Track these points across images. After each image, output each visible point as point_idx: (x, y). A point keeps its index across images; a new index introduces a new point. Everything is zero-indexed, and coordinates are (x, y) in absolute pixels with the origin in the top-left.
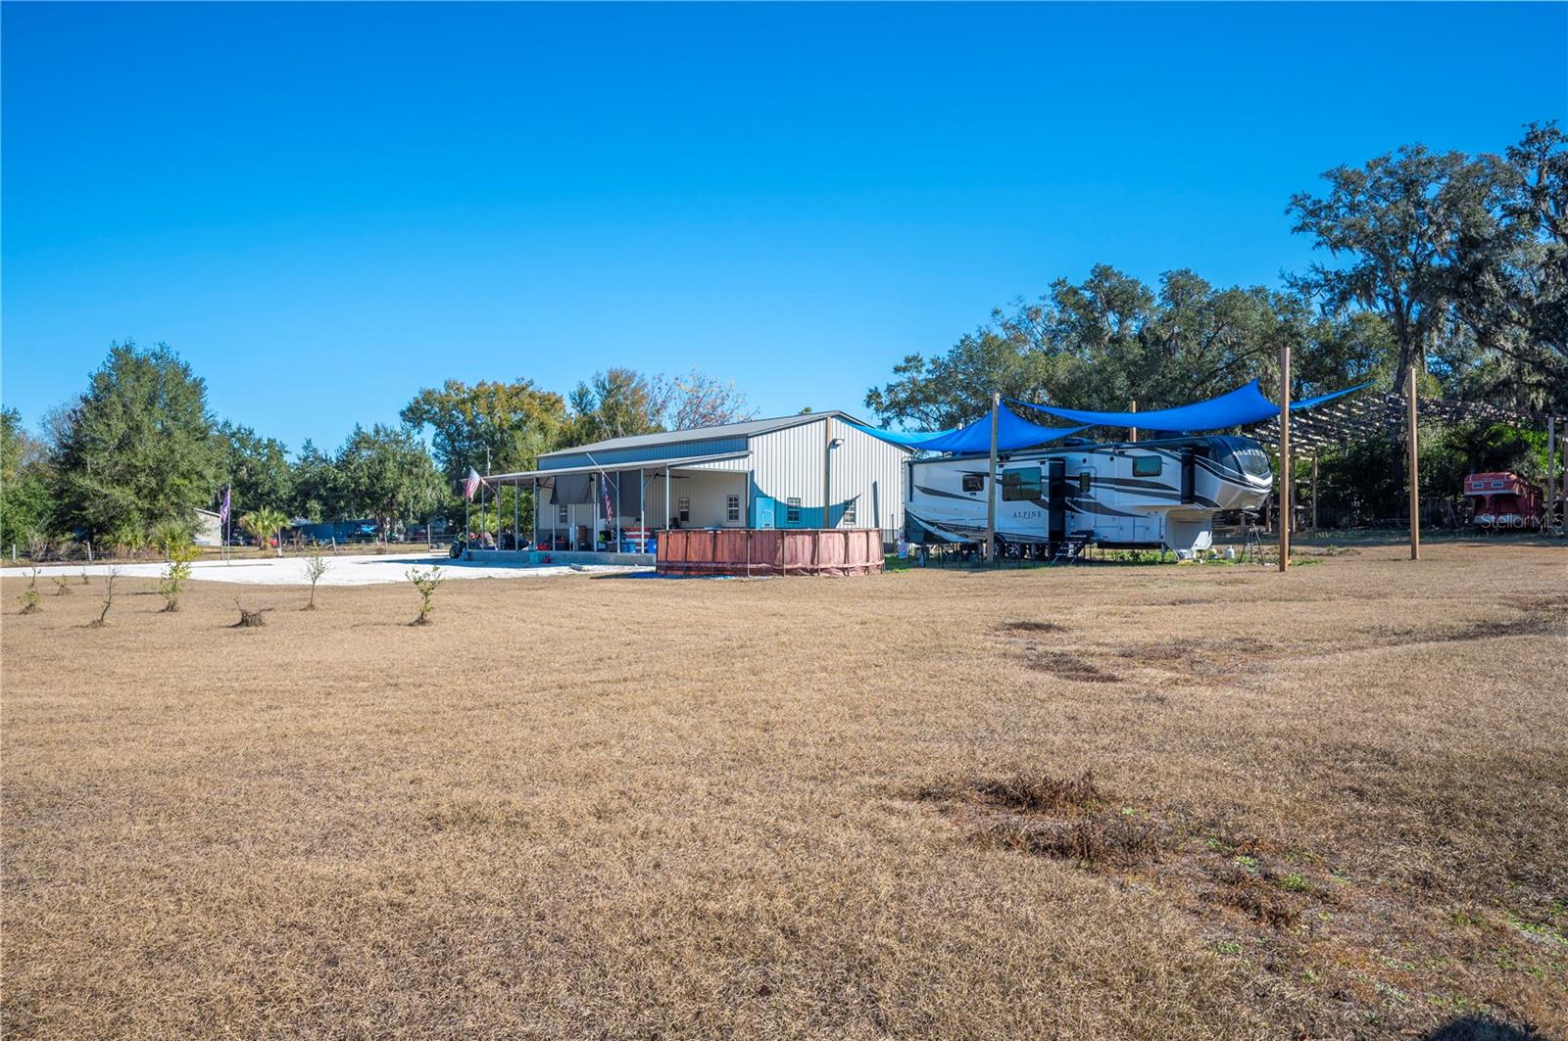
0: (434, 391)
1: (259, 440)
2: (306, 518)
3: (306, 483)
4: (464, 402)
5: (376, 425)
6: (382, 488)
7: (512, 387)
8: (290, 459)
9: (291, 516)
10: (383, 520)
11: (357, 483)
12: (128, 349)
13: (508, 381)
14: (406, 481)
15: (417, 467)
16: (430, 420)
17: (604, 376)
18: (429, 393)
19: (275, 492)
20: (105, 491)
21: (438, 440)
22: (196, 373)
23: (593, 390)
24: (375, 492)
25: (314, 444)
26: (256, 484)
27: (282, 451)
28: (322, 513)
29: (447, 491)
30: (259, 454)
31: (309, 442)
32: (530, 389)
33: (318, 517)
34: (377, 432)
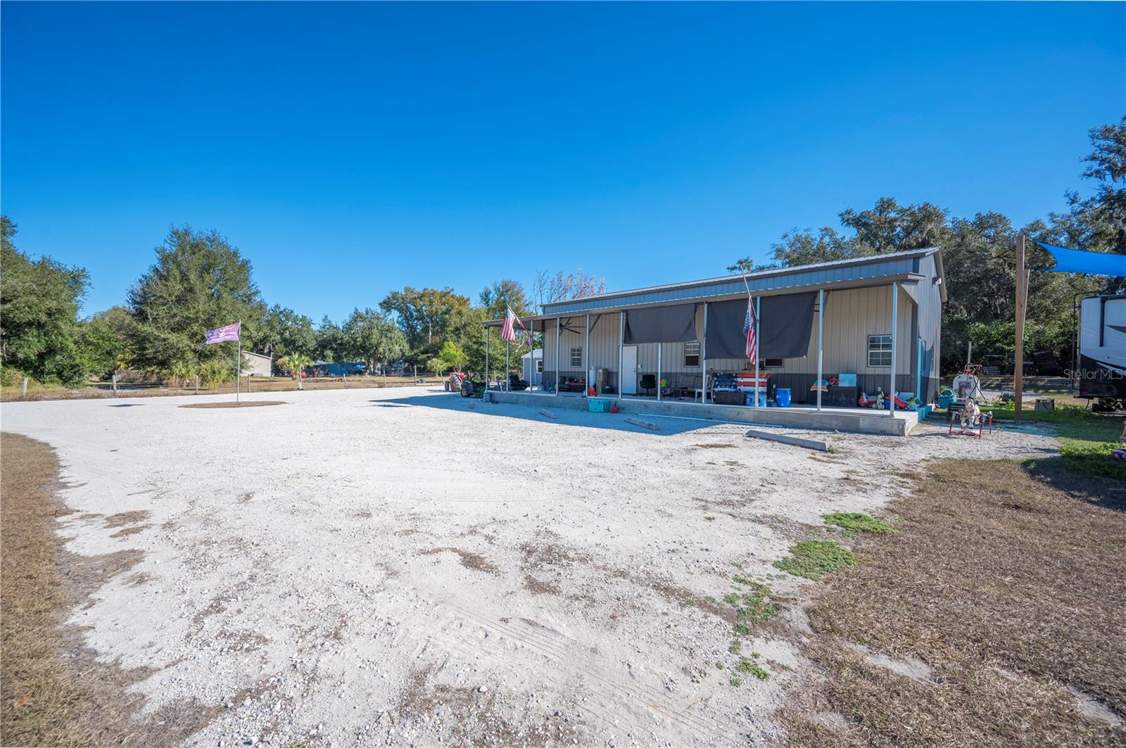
0: (398, 293)
1: (297, 316)
2: (324, 361)
3: (324, 340)
4: (415, 298)
5: (367, 308)
6: (370, 344)
7: (442, 292)
8: (315, 328)
9: (314, 359)
10: (369, 362)
11: (355, 341)
12: (187, 233)
13: (440, 289)
14: (384, 340)
15: (390, 332)
16: (395, 308)
17: (499, 283)
18: (396, 293)
19: (306, 346)
20: (163, 336)
21: (400, 320)
22: (243, 256)
23: (493, 292)
24: (366, 346)
25: (329, 319)
26: (294, 341)
27: (310, 323)
28: (334, 358)
29: (407, 347)
30: (297, 324)
31: (326, 317)
32: (452, 293)
33: (331, 360)
34: (367, 313)
